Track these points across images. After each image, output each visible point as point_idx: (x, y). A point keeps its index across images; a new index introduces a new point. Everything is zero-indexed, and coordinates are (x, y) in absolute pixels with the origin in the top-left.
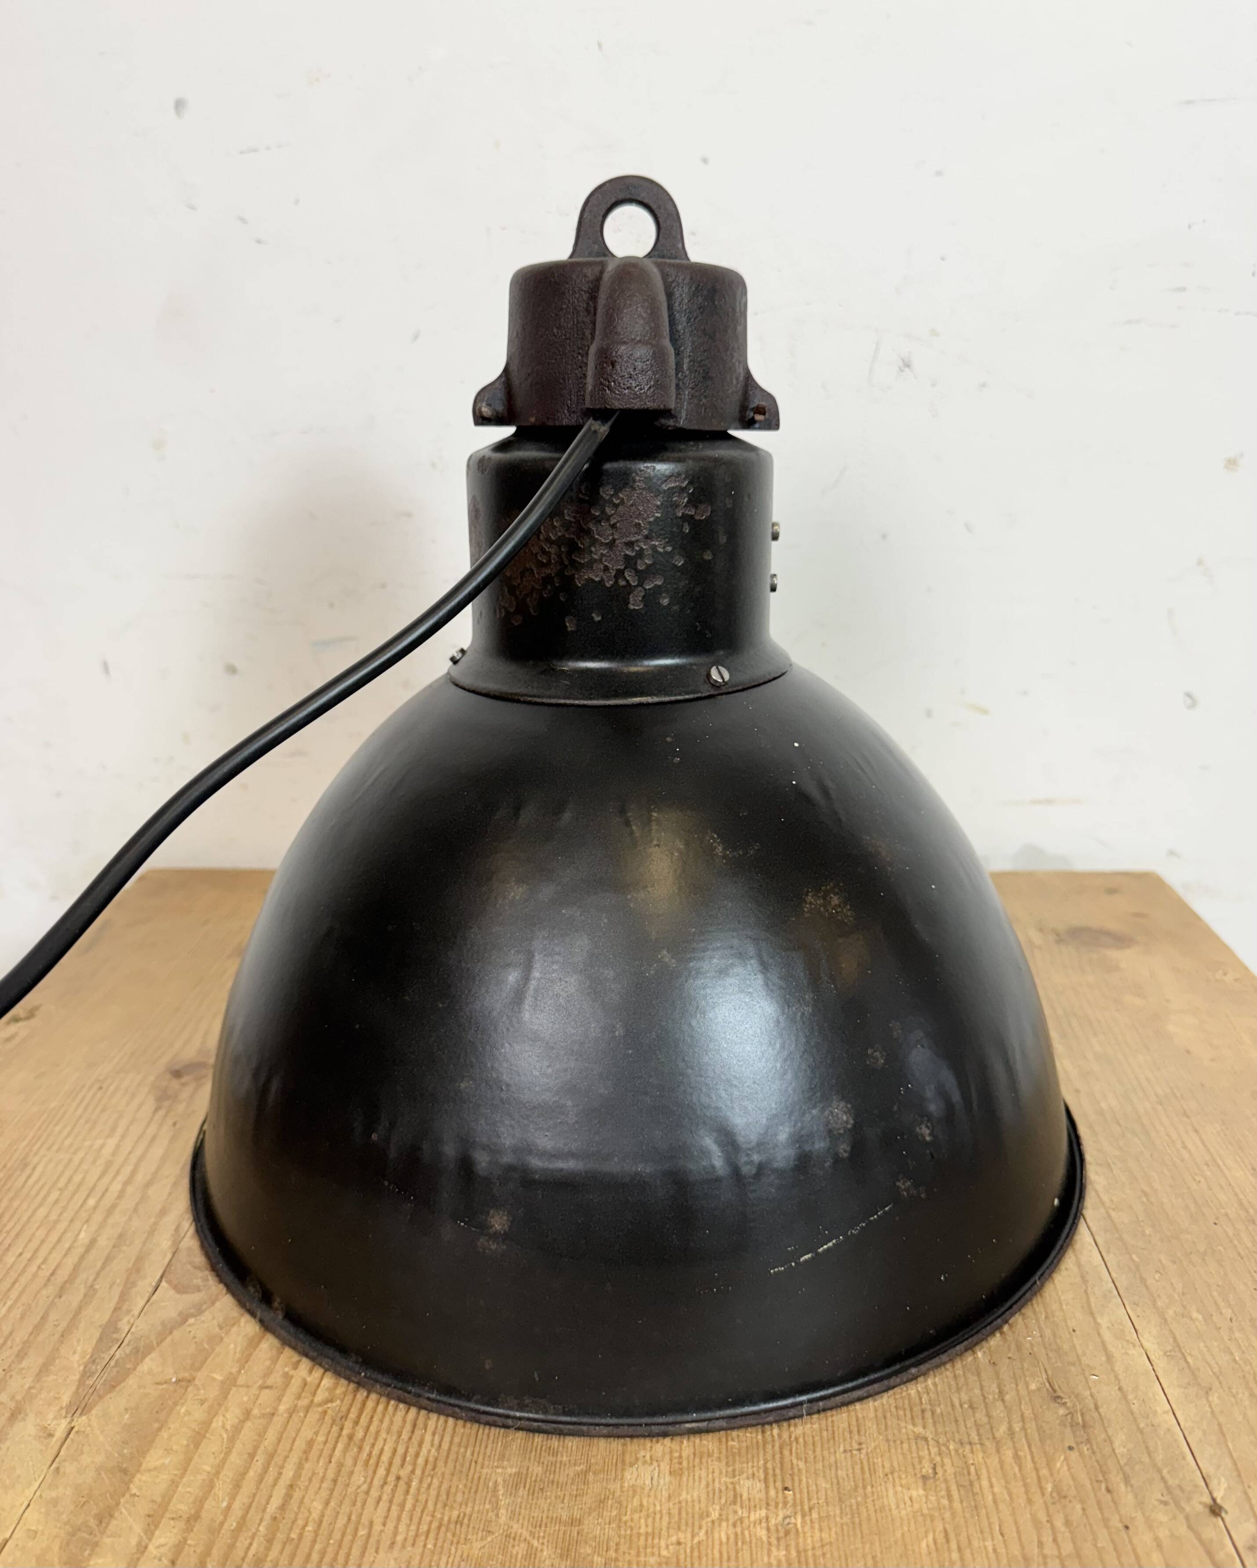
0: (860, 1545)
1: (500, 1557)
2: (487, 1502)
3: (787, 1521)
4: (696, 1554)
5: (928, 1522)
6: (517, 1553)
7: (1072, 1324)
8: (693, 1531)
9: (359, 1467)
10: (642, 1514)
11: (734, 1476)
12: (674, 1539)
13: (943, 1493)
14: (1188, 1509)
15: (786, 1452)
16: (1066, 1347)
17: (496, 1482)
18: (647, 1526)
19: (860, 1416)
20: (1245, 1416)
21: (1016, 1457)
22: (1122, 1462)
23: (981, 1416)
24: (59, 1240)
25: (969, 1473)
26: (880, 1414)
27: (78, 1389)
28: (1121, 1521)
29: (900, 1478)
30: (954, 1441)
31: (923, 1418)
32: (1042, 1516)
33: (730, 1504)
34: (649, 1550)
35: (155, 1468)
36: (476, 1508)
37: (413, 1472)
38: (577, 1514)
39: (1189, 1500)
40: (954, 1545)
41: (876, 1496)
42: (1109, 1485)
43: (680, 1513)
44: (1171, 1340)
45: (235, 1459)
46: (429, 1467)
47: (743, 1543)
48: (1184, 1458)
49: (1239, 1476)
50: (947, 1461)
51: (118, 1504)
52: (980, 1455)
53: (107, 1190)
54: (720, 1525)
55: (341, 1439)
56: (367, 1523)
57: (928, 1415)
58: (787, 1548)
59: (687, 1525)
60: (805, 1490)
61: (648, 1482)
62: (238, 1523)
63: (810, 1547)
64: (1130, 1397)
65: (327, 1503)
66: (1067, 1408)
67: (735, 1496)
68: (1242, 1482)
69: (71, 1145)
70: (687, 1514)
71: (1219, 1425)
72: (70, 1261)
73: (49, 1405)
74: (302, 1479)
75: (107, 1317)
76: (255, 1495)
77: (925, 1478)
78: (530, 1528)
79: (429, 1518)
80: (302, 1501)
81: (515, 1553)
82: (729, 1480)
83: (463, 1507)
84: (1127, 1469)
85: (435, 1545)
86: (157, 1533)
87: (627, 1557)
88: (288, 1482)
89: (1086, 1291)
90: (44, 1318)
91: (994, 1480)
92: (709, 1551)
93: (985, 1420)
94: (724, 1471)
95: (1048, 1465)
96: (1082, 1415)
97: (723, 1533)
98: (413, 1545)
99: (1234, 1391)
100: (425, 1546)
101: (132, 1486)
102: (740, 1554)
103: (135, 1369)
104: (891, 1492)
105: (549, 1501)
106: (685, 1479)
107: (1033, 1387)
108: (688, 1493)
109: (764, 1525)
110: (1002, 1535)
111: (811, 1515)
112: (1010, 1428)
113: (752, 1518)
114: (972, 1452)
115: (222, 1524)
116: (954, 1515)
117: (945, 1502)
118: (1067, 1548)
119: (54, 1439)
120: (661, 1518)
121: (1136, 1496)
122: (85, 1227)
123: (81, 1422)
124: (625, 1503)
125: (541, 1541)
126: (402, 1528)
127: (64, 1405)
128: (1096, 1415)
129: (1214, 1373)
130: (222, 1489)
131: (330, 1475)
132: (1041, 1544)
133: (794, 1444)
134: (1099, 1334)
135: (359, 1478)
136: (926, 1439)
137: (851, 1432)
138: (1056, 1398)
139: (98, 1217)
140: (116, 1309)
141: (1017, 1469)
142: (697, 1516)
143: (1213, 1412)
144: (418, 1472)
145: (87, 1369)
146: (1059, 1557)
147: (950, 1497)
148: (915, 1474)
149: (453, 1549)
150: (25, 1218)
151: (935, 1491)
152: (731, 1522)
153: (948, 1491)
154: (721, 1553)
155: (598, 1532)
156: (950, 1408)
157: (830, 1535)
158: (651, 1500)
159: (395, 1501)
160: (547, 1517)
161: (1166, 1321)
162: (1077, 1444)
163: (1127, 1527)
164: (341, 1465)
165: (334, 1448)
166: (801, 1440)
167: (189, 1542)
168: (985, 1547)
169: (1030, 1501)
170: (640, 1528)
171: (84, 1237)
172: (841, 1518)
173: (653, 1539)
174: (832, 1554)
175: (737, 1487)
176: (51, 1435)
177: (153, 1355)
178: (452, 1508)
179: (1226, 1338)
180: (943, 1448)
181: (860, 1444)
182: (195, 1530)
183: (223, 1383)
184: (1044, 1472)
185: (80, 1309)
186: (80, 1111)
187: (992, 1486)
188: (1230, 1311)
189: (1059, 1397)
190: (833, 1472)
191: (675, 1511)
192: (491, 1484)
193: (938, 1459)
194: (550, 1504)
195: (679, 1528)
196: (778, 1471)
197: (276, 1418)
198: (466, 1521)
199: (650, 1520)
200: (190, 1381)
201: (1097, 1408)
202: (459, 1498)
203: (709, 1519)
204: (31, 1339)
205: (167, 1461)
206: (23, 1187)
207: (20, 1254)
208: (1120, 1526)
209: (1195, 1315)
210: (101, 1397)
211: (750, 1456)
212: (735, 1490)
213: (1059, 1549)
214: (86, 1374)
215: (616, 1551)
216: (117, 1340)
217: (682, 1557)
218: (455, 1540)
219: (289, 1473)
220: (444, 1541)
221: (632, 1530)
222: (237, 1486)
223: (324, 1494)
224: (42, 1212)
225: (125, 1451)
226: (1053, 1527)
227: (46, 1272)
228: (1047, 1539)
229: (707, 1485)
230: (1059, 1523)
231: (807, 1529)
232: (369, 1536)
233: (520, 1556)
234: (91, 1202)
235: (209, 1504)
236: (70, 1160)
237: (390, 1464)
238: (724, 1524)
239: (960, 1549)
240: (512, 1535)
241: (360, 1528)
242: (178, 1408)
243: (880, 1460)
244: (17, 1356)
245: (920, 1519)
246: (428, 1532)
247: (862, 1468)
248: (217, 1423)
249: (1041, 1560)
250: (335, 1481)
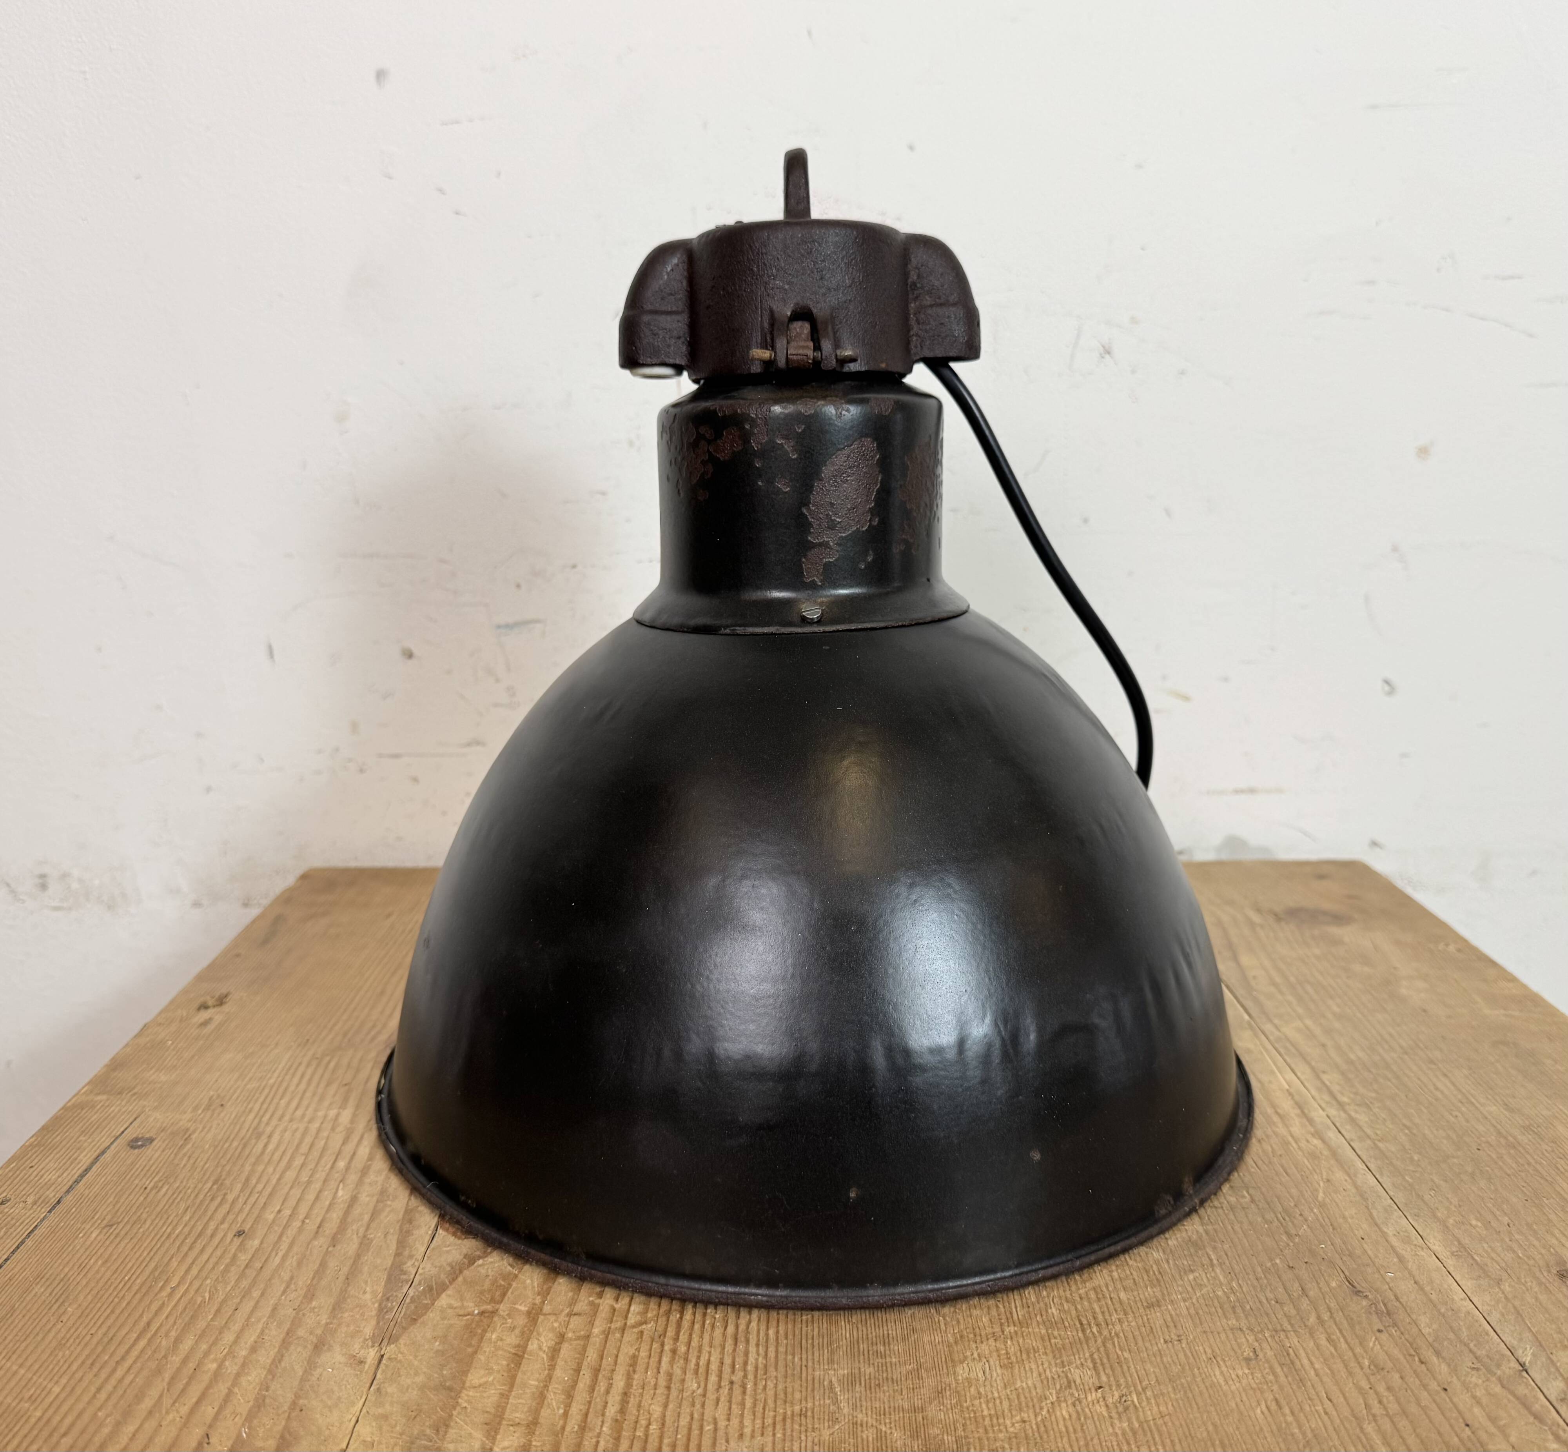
0: (1198, 1415)
1: (852, 1441)
2: (826, 1397)
3: (1123, 1399)
4: (1042, 1429)
5: (1258, 1393)
6: (867, 1437)
7: (1360, 1233)
8: (1035, 1411)
9: (689, 1375)
10: (982, 1400)
11: (1064, 1366)
12: (1018, 1418)
13: (1267, 1370)
14: (1499, 1372)
15: (1109, 1345)
16: (1358, 1252)
17: (831, 1381)
18: (989, 1409)
19: (1173, 1313)
20: (1537, 1299)
21: (1329, 1340)
22: (1430, 1340)
23: (1290, 1309)
24: (317, 1198)
25: (1288, 1354)
26: (1192, 1311)
27: (378, 1323)
28: (1439, 1385)
29: (1224, 1361)
30: (1268, 1329)
31: (1234, 1313)
32: (1364, 1384)
33: (1066, 1389)
34: (996, 1428)
35: (480, 1385)
36: (817, 1403)
37: (745, 1376)
38: (918, 1403)
39: (1498, 1366)
40: (1287, 1410)
41: (1204, 1376)
42: (1422, 1357)
43: (1018, 1398)
44: (1456, 1243)
45: (562, 1374)
46: (761, 1372)
47: (1085, 1418)
48: (1487, 1334)
49: (1541, 1345)
50: (1265, 1345)
51: (451, 1416)
52: (1296, 1340)
53: (354, 1154)
54: (1060, 1406)
55: (664, 1354)
56: (710, 1420)
57: (1239, 1310)
58: (1129, 1420)
59: (1027, 1406)
60: (1135, 1375)
61: (980, 1375)
62: (579, 1426)
63: (1150, 1418)
64: (1428, 1289)
65: (666, 1406)
66: (1370, 1300)
67: (1069, 1382)
68: (1545, 1350)
69: (304, 1115)
70: (1026, 1398)
71: (1515, 1307)
72: (336, 1216)
73: (352, 1337)
74: (635, 1387)
75: (390, 1263)
76: (590, 1402)
77: (1248, 1360)
78: (874, 1416)
79: (772, 1414)
80: (639, 1406)
81: (865, 1436)
82: (1060, 1370)
83: (804, 1402)
84: (1436, 1345)
85: (784, 1435)
86: (499, 1437)
87: (977, 1435)
88: (620, 1390)
89: (1367, 1207)
90: (323, 1265)
91: (1313, 1358)
92: (1055, 1426)
93: (1293, 1312)
94: (1053, 1363)
95: (1361, 1344)
96: (1385, 1305)
97: (1064, 1411)
98: (762, 1435)
99: (1523, 1281)
100: (774, 1435)
101: (460, 1400)
102: (1085, 1427)
103: (433, 1304)
104: (1217, 1373)
105: (887, 1394)
106: (1016, 1371)
107: (1334, 1284)
108: (1022, 1382)
109: (1102, 1403)
110: (1330, 1400)
111: (1145, 1394)
112: (1319, 1317)
113: (1089, 1399)
114: (1287, 1337)
115: (563, 1428)
116: (1281, 1388)
117: (1271, 1377)
118: (1393, 1407)
119: (367, 1366)
120: (1001, 1403)
121: (1449, 1365)
122: (341, 1185)
123: (390, 1350)
124: (963, 1393)
125: (888, 1426)
126: (747, 1422)
127: (367, 1337)
128: (1397, 1304)
129: (1502, 1268)
130: (554, 1398)
131: (662, 1382)
132: (1367, 1406)
133: (1116, 1339)
134: (1387, 1241)
135: (692, 1385)
136: (1241, 1329)
137: (1168, 1327)
138: (1358, 1293)
139: (353, 1178)
140: (398, 1254)
141: (1333, 1350)
142: (1035, 1400)
143: (1506, 1298)
144: (751, 1377)
145: (383, 1306)
146: (1388, 1415)
147: (1274, 1374)
148: (1238, 1357)
149: (803, 1437)
150: (274, 1181)
151: (1260, 1369)
152: (1070, 1402)
153: (1271, 1368)
154: (1066, 1427)
155: (943, 1417)
156: (1258, 1304)
157: (1167, 1408)
158: (988, 1388)
159: (734, 1401)
160: (890, 1407)
161: (1447, 1227)
162: (1385, 1327)
163: (1446, 1390)
164: (670, 1376)
165: (660, 1362)
166: (1121, 1335)
167: (534, 1443)
168: (1317, 1411)
169: (1351, 1374)
170: (982, 1411)
171: (343, 1194)
172: (1175, 1394)
173: (998, 1419)
174: (1173, 1423)
175: (1069, 1375)
176: (361, 1362)
177: (449, 1292)
178: (792, 1404)
179: (1507, 1240)
180: (1260, 1336)
181: (1178, 1336)
182: (537, 1433)
183: (529, 1313)
184: (1358, 1350)
185: (358, 1256)
186: (303, 1086)
187: (1312, 1363)
188: (1506, 1218)
189: (1359, 1291)
190: (1159, 1359)
191: (1014, 1396)
192: (826, 1383)
193: (1256, 1344)
194: (889, 1396)
195: (1021, 1410)
196: (1105, 1361)
197: (592, 1340)
198: (809, 1414)
199: (991, 1405)
200: (494, 1312)
201: (1397, 1299)
202: (797, 1396)
203: (1048, 1402)
204: (315, 1282)
205: (491, 1379)
206: (263, 1153)
207: (279, 1211)
208: (1439, 1389)
209: (1474, 1222)
210: (405, 1329)
211: (1075, 1350)
212: (1067, 1377)
213: (1385, 1408)
214: (382, 1311)
215: (964, 1430)
216: (407, 1281)
217: (1030, 1432)
218: (803, 1429)
219: (619, 1383)
220: (792, 1431)
221: (975, 1413)
222: (569, 1396)
223: (660, 1399)
224: (290, 1175)
225: (445, 1372)
226: (1376, 1393)
227: (311, 1226)
228: (1375, 1403)
229: (1040, 1375)
230: (1381, 1388)
231: (1144, 1404)
232: (716, 1430)
233: (870, 1439)
234: (341, 1164)
235: (545, 1413)
236: (307, 1129)
237: (721, 1371)
238: (1063, 1405)
239: (1292, 1413)
240: (859, 1422)
241: (705, 1423)
242: (488, 1335)
243: (1201, 1348)
244: (305, 1296)
245: (1251, 1392)
246: (774, 1424)
247: (1185, 1355)
248: (533, 1346)
249: (1371, 1418)
250: (668, 1388)
